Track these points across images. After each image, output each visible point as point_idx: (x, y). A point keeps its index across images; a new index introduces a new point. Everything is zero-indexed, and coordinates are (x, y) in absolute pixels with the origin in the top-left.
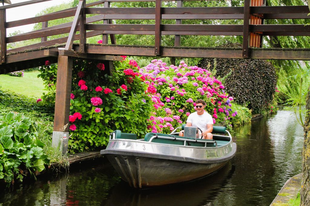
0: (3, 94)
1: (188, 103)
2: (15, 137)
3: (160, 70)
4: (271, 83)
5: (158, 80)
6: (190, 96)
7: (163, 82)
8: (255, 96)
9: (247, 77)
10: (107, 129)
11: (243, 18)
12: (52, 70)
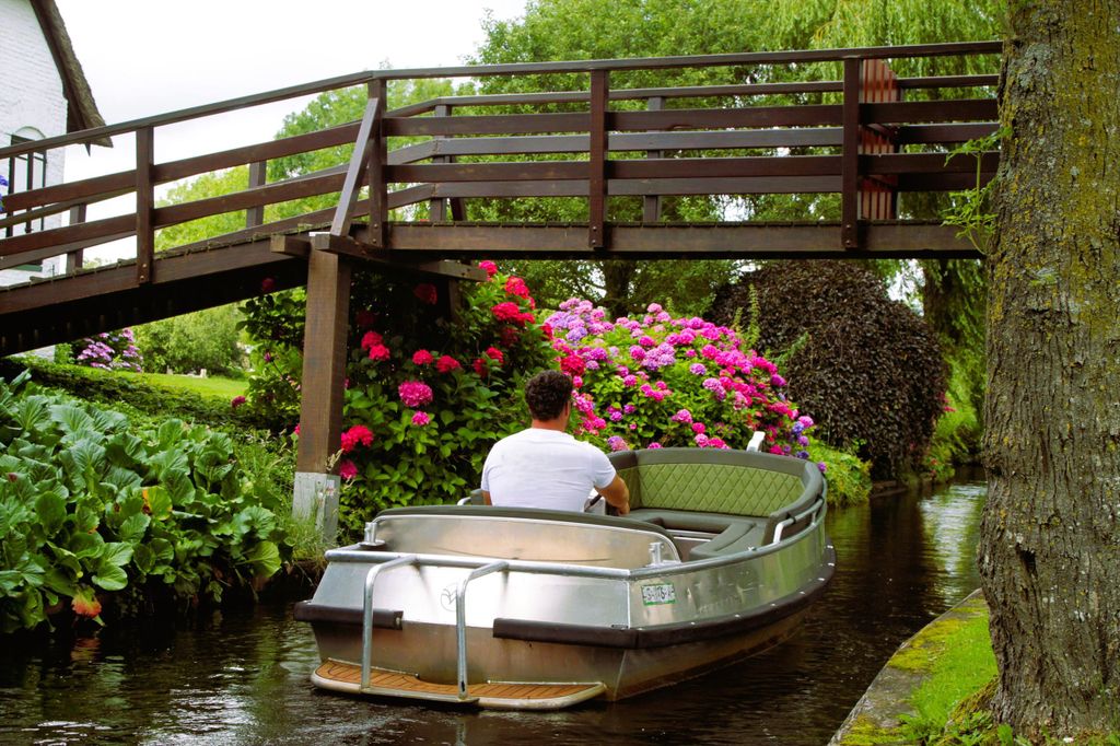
0: (130, 386)
1: (676, 426)
2: (195, 476)
3: (588, 330)
4: (927, 383)
5: (585, 354)
6: (683, 405)
7: (598, 361)
8: (879, 422)
9: (854, 362)
10: (447, 476)
11: (842, 142)
12: (279, 308)
